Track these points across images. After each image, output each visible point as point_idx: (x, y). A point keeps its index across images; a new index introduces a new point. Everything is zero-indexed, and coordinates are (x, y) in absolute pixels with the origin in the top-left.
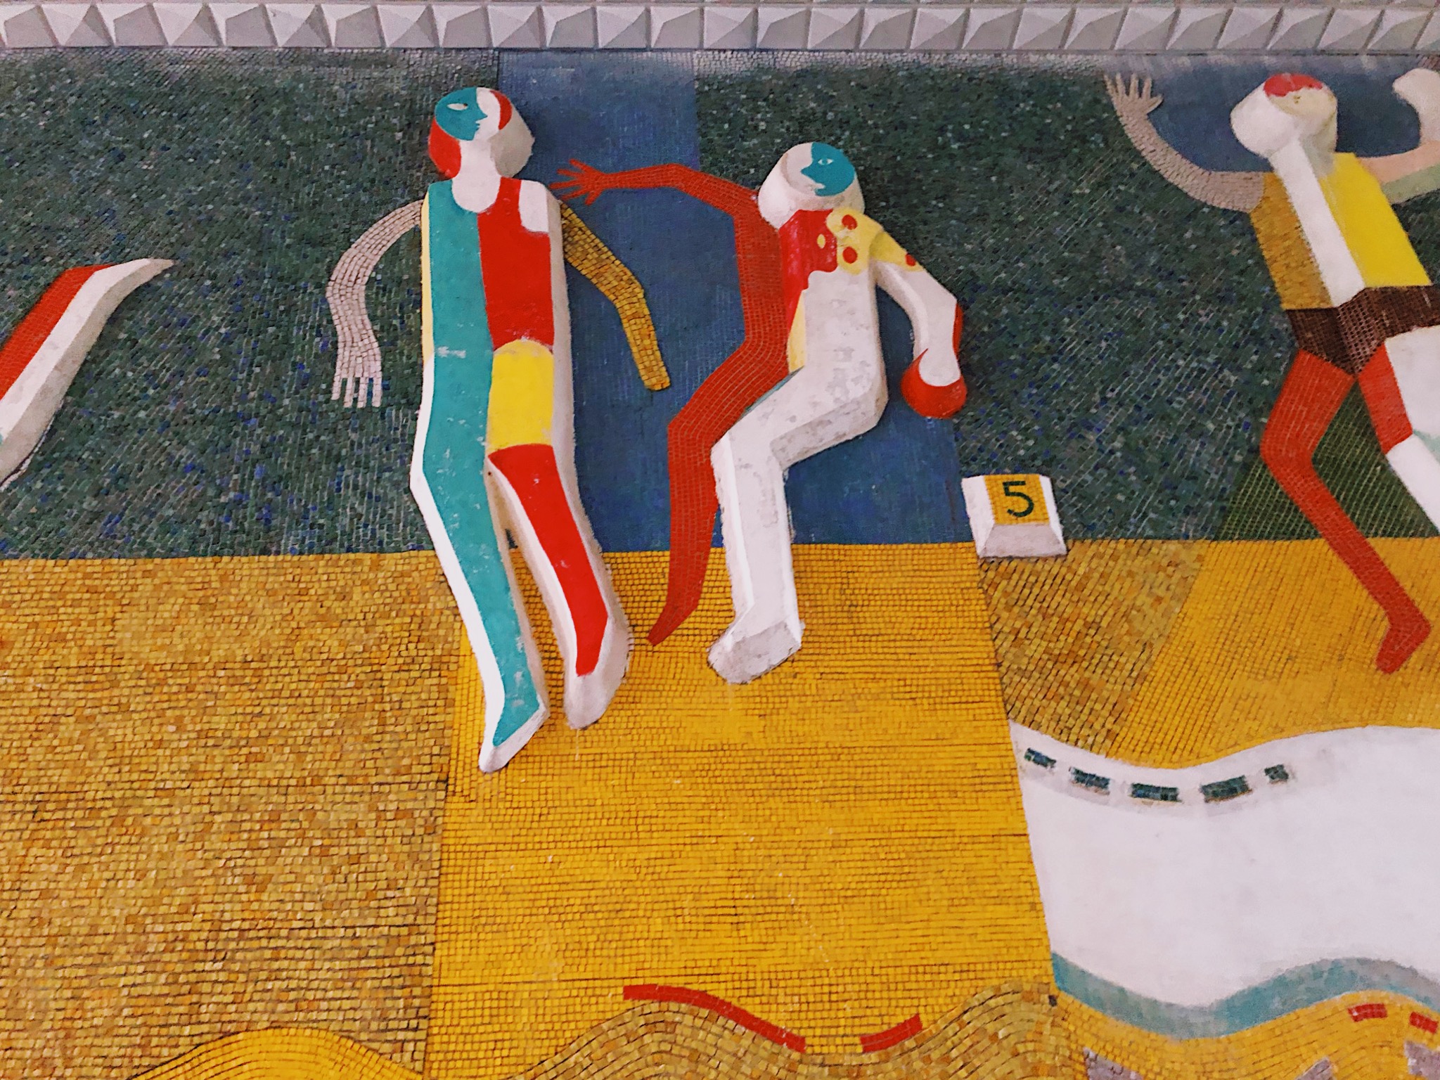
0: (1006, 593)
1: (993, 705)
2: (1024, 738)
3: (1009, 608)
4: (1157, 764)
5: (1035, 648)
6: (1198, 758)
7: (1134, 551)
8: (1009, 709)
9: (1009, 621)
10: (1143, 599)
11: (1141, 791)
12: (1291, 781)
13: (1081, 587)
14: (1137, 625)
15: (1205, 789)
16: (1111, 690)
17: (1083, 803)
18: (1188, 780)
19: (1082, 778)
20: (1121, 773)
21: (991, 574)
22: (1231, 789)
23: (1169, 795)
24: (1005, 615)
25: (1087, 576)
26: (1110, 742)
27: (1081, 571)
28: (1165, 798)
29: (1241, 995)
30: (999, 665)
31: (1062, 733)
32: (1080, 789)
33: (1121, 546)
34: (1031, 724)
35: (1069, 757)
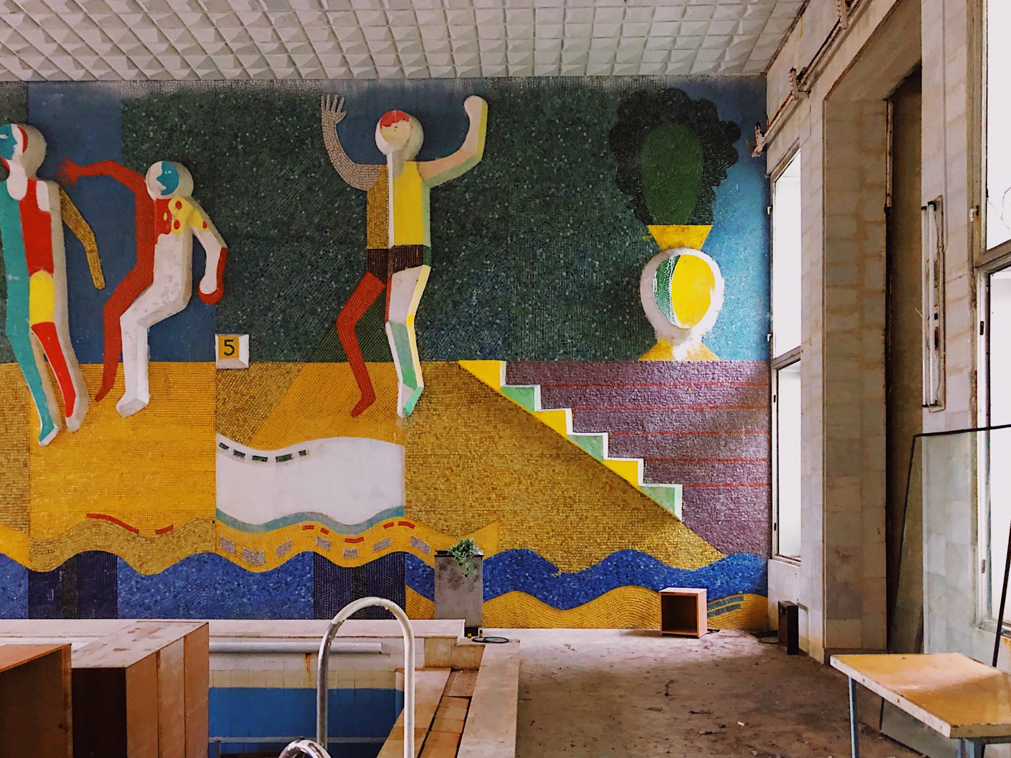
0: (223, 384)
1: (211, 427)
2: (221, 439)
3: (223, 390)
4: (263, 449)
5: (230, 406)
6: (279, 447)
7: (275, 366)
8: (217, 428)
9: (223, 395)
10: (274, 387)
11: (255, 458)
12: (307, 456)
13: (251, 381)
14: (268, 397)
15: (277, 458)
16: (253, 423)
17: (236, 462)
18: (272, 454)
19: (237, 453)
20: (249, 451)
21: (219, 376)
22: (287, 458)
23: (264, 459)
24: (222, 392)
25: (254, 378)
26: (249, 442)
27: (252, 375)
28: (263, 461)
29: (272, 522)
30: (216, 412)
31: (233, 437)
32: (235, 457)
33: (270, 365)
34: (224, 434)
35: (233, 445)
